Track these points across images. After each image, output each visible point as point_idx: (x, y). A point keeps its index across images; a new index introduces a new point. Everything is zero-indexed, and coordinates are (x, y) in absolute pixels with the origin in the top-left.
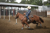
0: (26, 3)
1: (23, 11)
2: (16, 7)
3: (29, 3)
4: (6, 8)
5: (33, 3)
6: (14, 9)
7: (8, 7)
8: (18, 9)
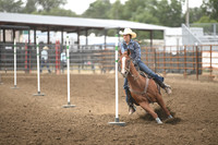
0: (111, 15)
1: (97, 48)
2: (65, 33)
3: (125, 13)
4: (24, 38)
5: (140, 12)
6: (58, 43)
7: (32, 32)
8: (78, 42)
